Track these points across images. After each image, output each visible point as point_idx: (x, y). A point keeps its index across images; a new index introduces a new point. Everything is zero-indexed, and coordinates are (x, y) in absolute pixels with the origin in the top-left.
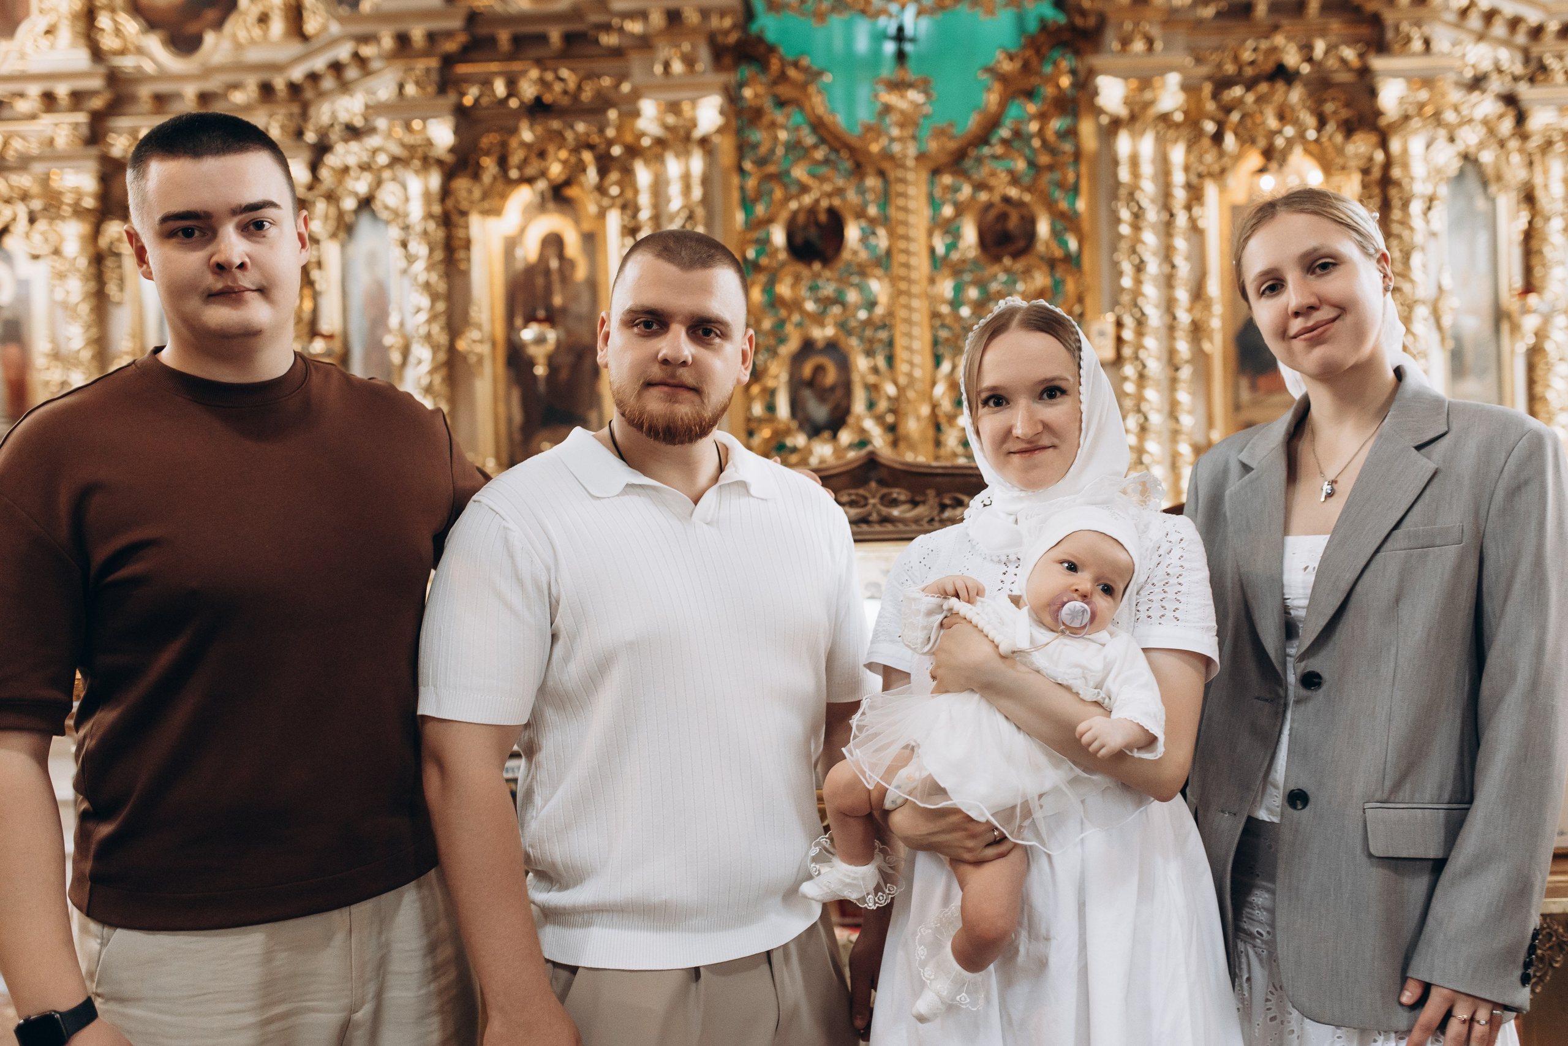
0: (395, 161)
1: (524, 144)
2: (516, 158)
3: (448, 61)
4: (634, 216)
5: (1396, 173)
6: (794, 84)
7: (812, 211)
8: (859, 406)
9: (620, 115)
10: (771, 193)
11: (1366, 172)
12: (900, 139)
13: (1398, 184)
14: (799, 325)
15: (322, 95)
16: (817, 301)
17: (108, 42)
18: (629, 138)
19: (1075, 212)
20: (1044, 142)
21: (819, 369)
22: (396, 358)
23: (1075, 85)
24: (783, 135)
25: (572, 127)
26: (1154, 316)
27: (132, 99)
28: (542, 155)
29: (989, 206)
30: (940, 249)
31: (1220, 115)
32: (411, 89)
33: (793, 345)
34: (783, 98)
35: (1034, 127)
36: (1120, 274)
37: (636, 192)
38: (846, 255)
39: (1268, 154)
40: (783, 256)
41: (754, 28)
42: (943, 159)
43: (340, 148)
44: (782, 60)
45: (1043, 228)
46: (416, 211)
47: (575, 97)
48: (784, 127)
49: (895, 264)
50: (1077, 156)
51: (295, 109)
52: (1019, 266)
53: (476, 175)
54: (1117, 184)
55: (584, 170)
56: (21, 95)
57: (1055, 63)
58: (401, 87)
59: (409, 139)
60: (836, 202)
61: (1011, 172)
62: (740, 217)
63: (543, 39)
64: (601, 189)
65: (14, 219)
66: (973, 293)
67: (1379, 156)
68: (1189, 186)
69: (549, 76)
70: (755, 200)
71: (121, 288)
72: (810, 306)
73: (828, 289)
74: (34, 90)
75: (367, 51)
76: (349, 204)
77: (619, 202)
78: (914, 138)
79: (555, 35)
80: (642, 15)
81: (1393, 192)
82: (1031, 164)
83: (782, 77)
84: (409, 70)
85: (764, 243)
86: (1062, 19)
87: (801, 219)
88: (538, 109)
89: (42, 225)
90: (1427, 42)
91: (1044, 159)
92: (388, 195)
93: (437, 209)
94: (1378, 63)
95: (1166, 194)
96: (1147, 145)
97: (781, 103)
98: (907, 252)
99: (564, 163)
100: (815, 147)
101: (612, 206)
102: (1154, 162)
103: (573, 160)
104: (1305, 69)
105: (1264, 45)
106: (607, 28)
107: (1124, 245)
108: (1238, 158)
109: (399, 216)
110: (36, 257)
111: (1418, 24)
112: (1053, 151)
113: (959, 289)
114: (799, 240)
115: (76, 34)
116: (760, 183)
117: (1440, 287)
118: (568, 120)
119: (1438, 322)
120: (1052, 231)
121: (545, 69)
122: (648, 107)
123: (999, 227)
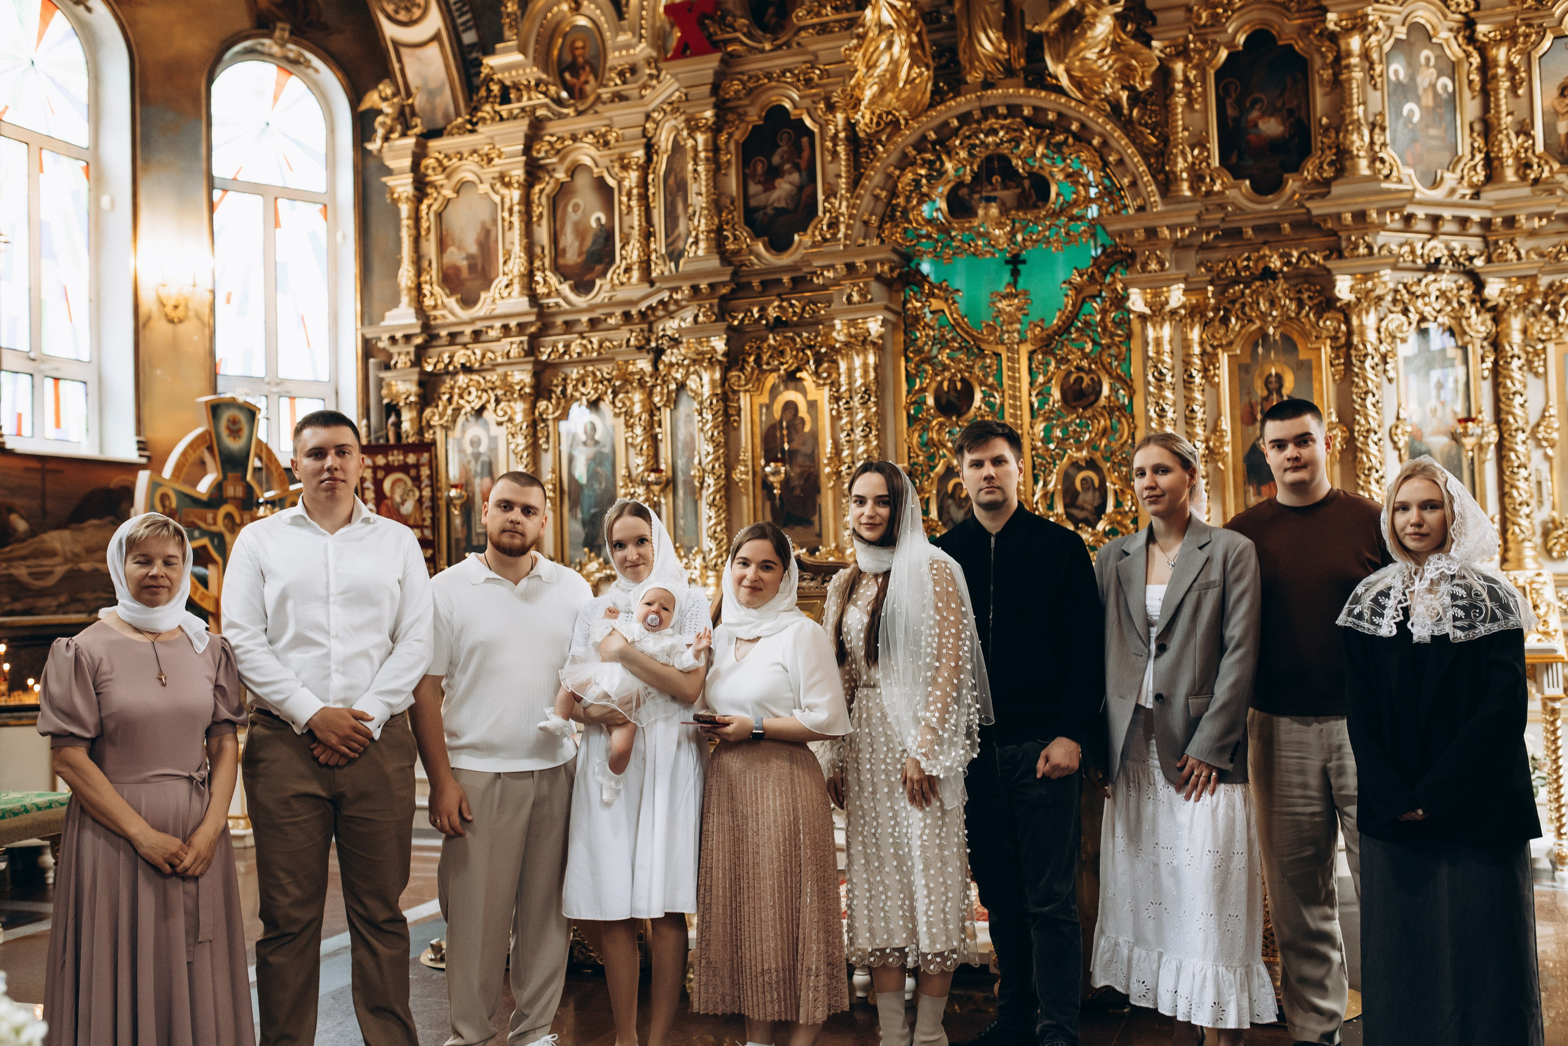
0: (694, 362)
1: (770, 346)
2: (765, 358)
3: (723, 299)
4: (838, 391)
5: (1356, 340)
6: (939, 299)
7: (952, 382)
9: (825, 328)
10: (924, 371)
11: (1334, 339)
12: (1008, 332)
13: (1357, 348)
14: (943, 457)
15: (660, 318)
17: (541, 289)
18: (831, 342)
19: (1130, 376)
20: (1105, 329)
21: (958, 486)
22: (697, 484)
24: (931, 333)
25: (800, 336)
27: (553, 325)
28: (782, 353)
29: (1070, 373)
30: (1036, 405)
32: (701, 318)
34: (932, 309)
35: (1097, 319)
36: (1150, 419)
37: (838, 375)
38: (973, 410)
40: (933, 411)
41: (911, 267)
42: (1038, 344)
43: (669, 352)
44: (930, 283)
45: (1105, 388)
46: (707, 391)
47: (801, 317)
48: (932, 328)
50: (1128, 336)
51: (645, 326)
52: (1088, 413)
53: (742, 369)
54: (1149, 357)
55: (807, 362)
56: (492, 327)
57: (1113, 275)
58: (696, 317)
59: (700, 349)
60: (967, 375)
61: (1082, 350)
62: (904, 387)
63: (779, 281)
64: (816, 373)
65: (488, 401)
67: (1343, 327)
68: (1204, 355)
69: (785, 304)
70: (916, 375)
71: (547, 442)
72: (950, 445)
74: (498, 324)
75: (677, 296)
76: (673, 386)
77: (828, 381)
78: (1017, 331)
79: (786, 279)
80: (832, 267)
81: (1353, 353)
82: (1094, 343)
83: (931, 296)
84: (700, 306)
85: (920, 403)
87: (946, 384)
88: (779, 324)
89: (503, 404)
90: (1369, 247)
91: (1105, 340)
92: (692, 383)
93: (719, 391)
94: (1335, 265)
96: (1166, 331)
98: (1014, 406)
99: (796, 357)
100: (954, 339)
101: (823, 384)
102: (1174, 341)
103: (800, 355)
104: (1285, 269)
105: (1254, 256)
107: (1152, 399)
108: (1241, 333)
109: (697, 394)
110: (500, 424)
111: (1362, 237)
112: (1112, 335)
113: (1048, 430)
114: (944, 401)
115: (523, 288)
116: (917, 365)
117: (1398, 418)
118: (797, 330)
119: (1394, 443)
120: (1111, 389)
121: (782, 300)
122: (838, 323)
123: (1077, 387)
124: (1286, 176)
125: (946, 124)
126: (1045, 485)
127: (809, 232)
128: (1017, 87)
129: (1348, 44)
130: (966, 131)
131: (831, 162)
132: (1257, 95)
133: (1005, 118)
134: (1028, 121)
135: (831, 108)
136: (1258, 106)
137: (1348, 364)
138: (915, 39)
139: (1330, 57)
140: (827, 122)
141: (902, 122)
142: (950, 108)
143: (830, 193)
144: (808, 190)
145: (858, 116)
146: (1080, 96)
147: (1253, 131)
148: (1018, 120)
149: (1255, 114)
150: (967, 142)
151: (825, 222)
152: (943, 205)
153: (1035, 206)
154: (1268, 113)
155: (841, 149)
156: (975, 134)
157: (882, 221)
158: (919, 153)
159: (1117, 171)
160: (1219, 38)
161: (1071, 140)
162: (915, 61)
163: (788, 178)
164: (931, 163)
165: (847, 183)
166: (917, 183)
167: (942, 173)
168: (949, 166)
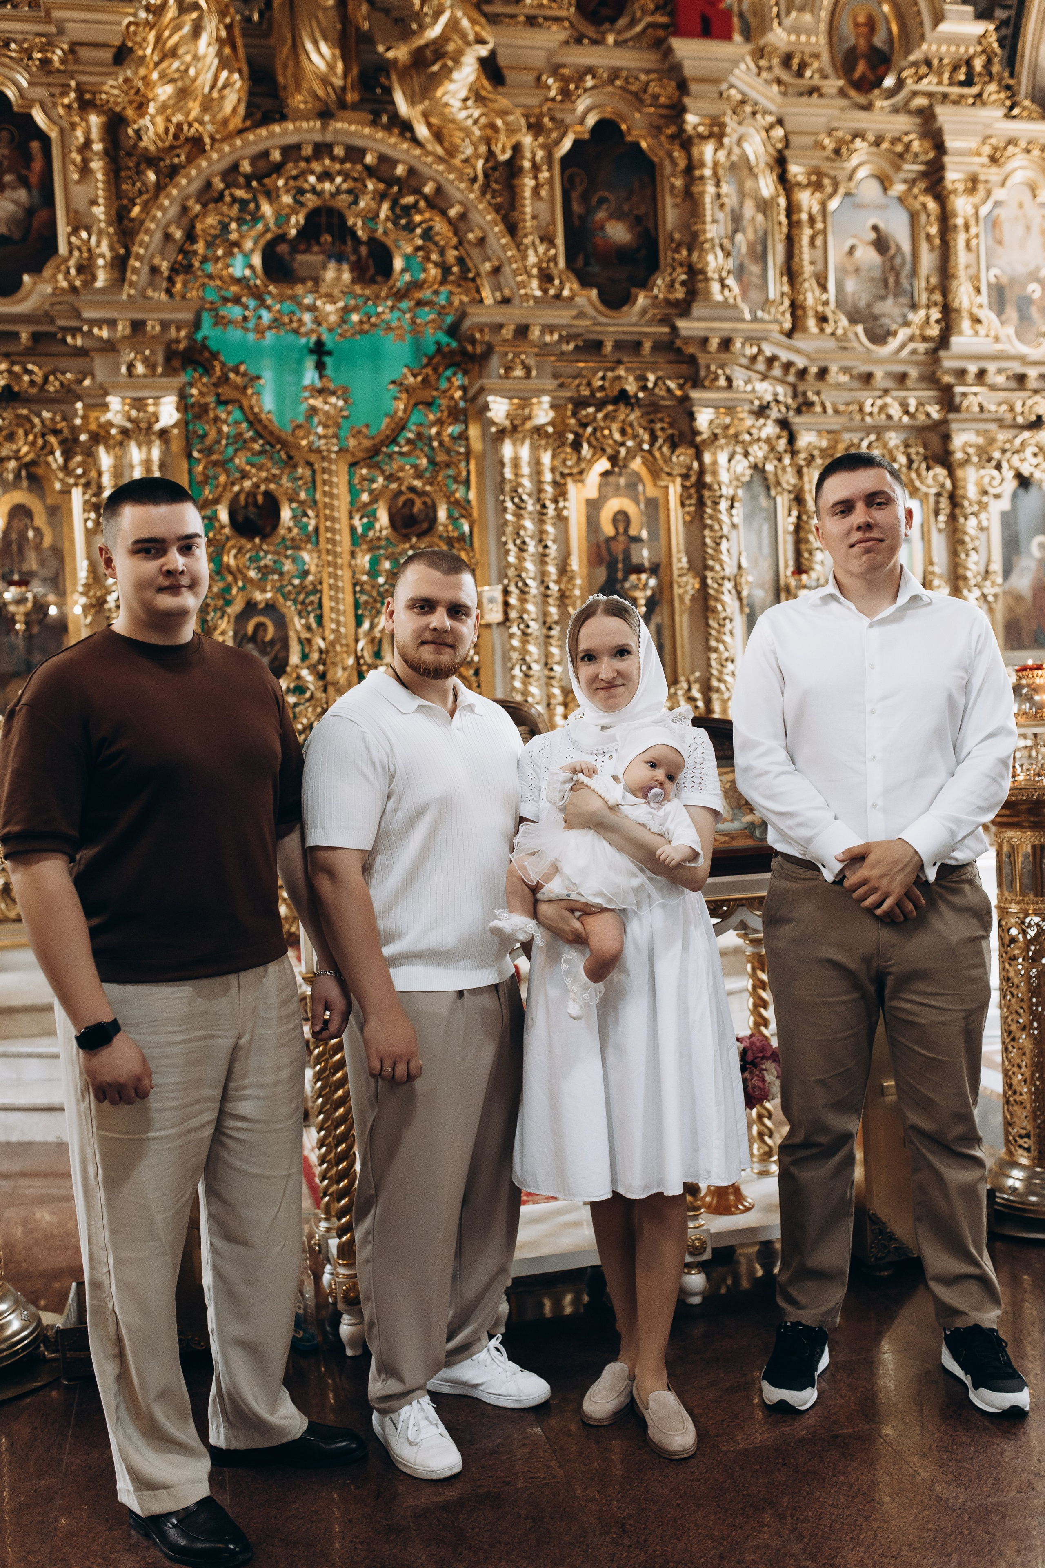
4: (96, 494)
5: (708, 479)
6: (236, 387)
7: (252, 494)
8: (294, 658)
9: (85, 407)
10: (216, 478)
11: (686, 477)
12: (324, 437)
13: (710, 488)
14: (243, 589)
16: (259, 569)
18: (93, 426)
19: (469, 502)
20: (441, 443)
21: (260, 626)
23: (463, 398)
24: (225, 429)
25: (39, 415)
26: (534, 587)
29: (400, 493)
30: (360, 530)
31: (577, 429)
33: (236, 607)
34: (223, 398)
35: (434, 431)
36: (507, 552)
37: (100, 474)
38: (282, 532)
39: (613, 459)
40: (227, 531)
41: (199, 336)
42: (361, 455)
44: (223, 365)
45: (442, 514)
47: (42, 388)
48: (226, 422)
49: (322, 540)
50: (468, 455)
54: (503, 479)
55: (52, 453)
57: (449, 380)
60: (272, 486)
61: (415, 467)
64: (66, 469)
66: (387, 565)
67: (696, 465)
68: (555, 483)
69: (17, 368)
70: (201, 482)
72: (252, 574)
73: (268, 560)
77: (83, 481)
78: (336, 436)
79: (25, 334)
80: (112, 323)
81: (706, 493)
82: (432, 461)
83: (224, 379)
85: (211, 520)
86: (454, 344)
87: (242, 500)
88: (7, 397)
90: (729, 380)
91: (441, 457)
94: (695, 394)
95: (540, 491)
96: (525, 452)
97: (222, 402)
98: (333, 530)
99: (33, 444)
100: (253, 440)
101: (76, 485)
102: (529, 463)
103: (40, 442)
104: (641, 395)
105: (610, 374)
106: (74, 331)
107: (509, 530)
108: (591, 462)
111: (722, 366)
112: (448, 452)
113: (375, 562)
114: (240, 518)
116: (205, 468)
117: (740, 567)
118: (35, 407)
119: (739, 593)
120: (449, 516)
121: (13, 363)
122: (115, 402)
123: (406, 511)
124: (634, 290)
125: (266, 154)
126: (372, 627)
127: (47, 272)
128: (363, 124)
129: (702, 153)
130: (292, 169)
131: (79, 182)
132: (604, 193)
133: (342, 161)
134: (370, 171)
135: (85, 104)
136: (605, 206)
137: (701, 503)
138: (224, 34)
139: (682, 164)
140: (73, 126)
141: (207, 140)
142: (272, 135)
143: (78, 224)
144: (41, 216)
145: (146, 121)
146: (440, 151)
147: (600, 233)
148: (359, 167)
149: (601, 215)
150: (292, 183)
151: (72, 263)
152: (257, 260)
153: (372, 281)
154: (617, 215)
155: (97, 165)
156: (303, 174)
157: (174, 270)
158: (228, 186)
159: (475, 253)
160: (569, 119)
161: (422, 204)
162: (224, 63)
163: (8, 193)
164: (243, 203)
165: (106, 213)
166: (225, 227)
167: (257, 217)
168: (267, 209)
